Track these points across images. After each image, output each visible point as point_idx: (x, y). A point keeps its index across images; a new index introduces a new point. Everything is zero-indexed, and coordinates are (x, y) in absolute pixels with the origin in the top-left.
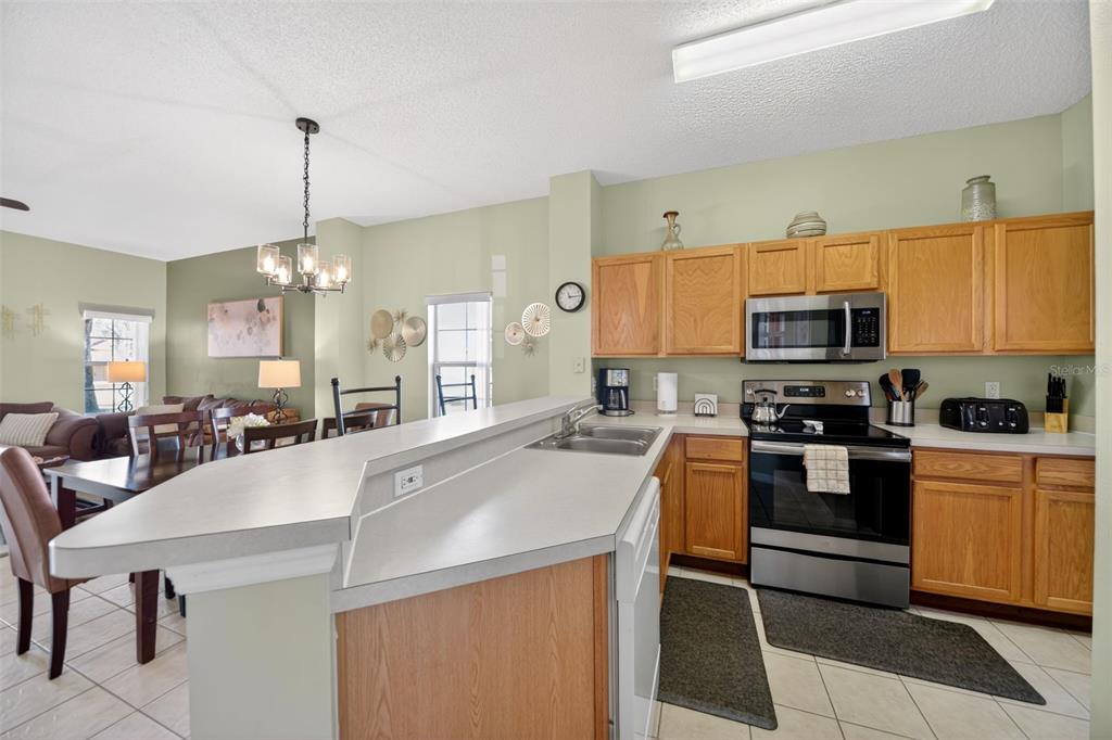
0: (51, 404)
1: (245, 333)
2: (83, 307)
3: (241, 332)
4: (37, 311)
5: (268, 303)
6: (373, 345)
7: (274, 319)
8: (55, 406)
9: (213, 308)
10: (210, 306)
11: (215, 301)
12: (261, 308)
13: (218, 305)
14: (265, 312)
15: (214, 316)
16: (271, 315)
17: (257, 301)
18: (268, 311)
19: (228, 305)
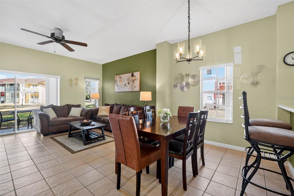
0: (80, 105)
1: (127, 84)
2: (85, 78)
3: (126, 84)
4: (77, 79)
5: (135, 74)
6: (175, 86)
7: (137, 79)
8: (81, 106)
9: (117, 77)
10: (116, 76)
11: (117, 75)
12: (133, 75)
13: (118, 76)
14: (134, 77)
15: (117, 79)
16: (136, 78)
17: (131, 73)
18: (135, 76)
19: (121, 76)
